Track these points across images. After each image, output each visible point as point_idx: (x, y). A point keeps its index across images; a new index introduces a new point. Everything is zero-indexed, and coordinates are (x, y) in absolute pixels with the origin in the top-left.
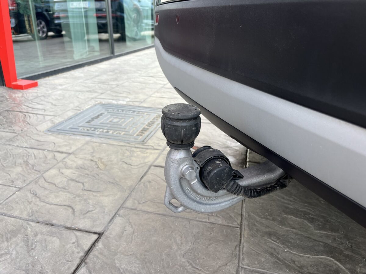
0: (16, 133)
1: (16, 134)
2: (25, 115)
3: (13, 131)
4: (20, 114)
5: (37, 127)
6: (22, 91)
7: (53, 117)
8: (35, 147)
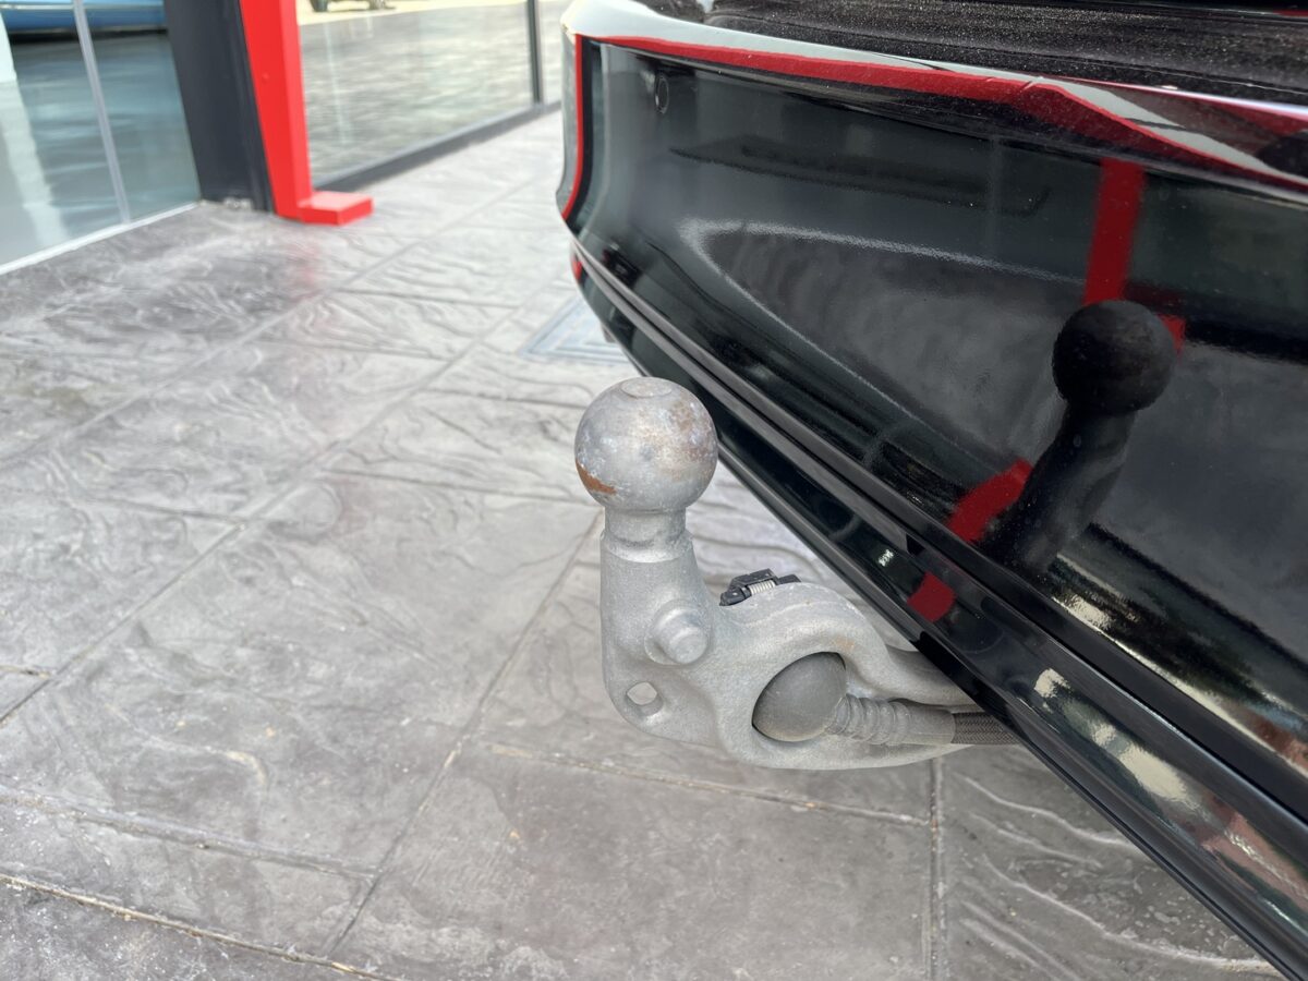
0: (439, 358)
1: (443, 363)
2: (420, 307)
3: (423, 353)
4: (397, 300)
5: (487, 340)
6: (336, 229)
7: (510, 311)
8: (539, 397)
